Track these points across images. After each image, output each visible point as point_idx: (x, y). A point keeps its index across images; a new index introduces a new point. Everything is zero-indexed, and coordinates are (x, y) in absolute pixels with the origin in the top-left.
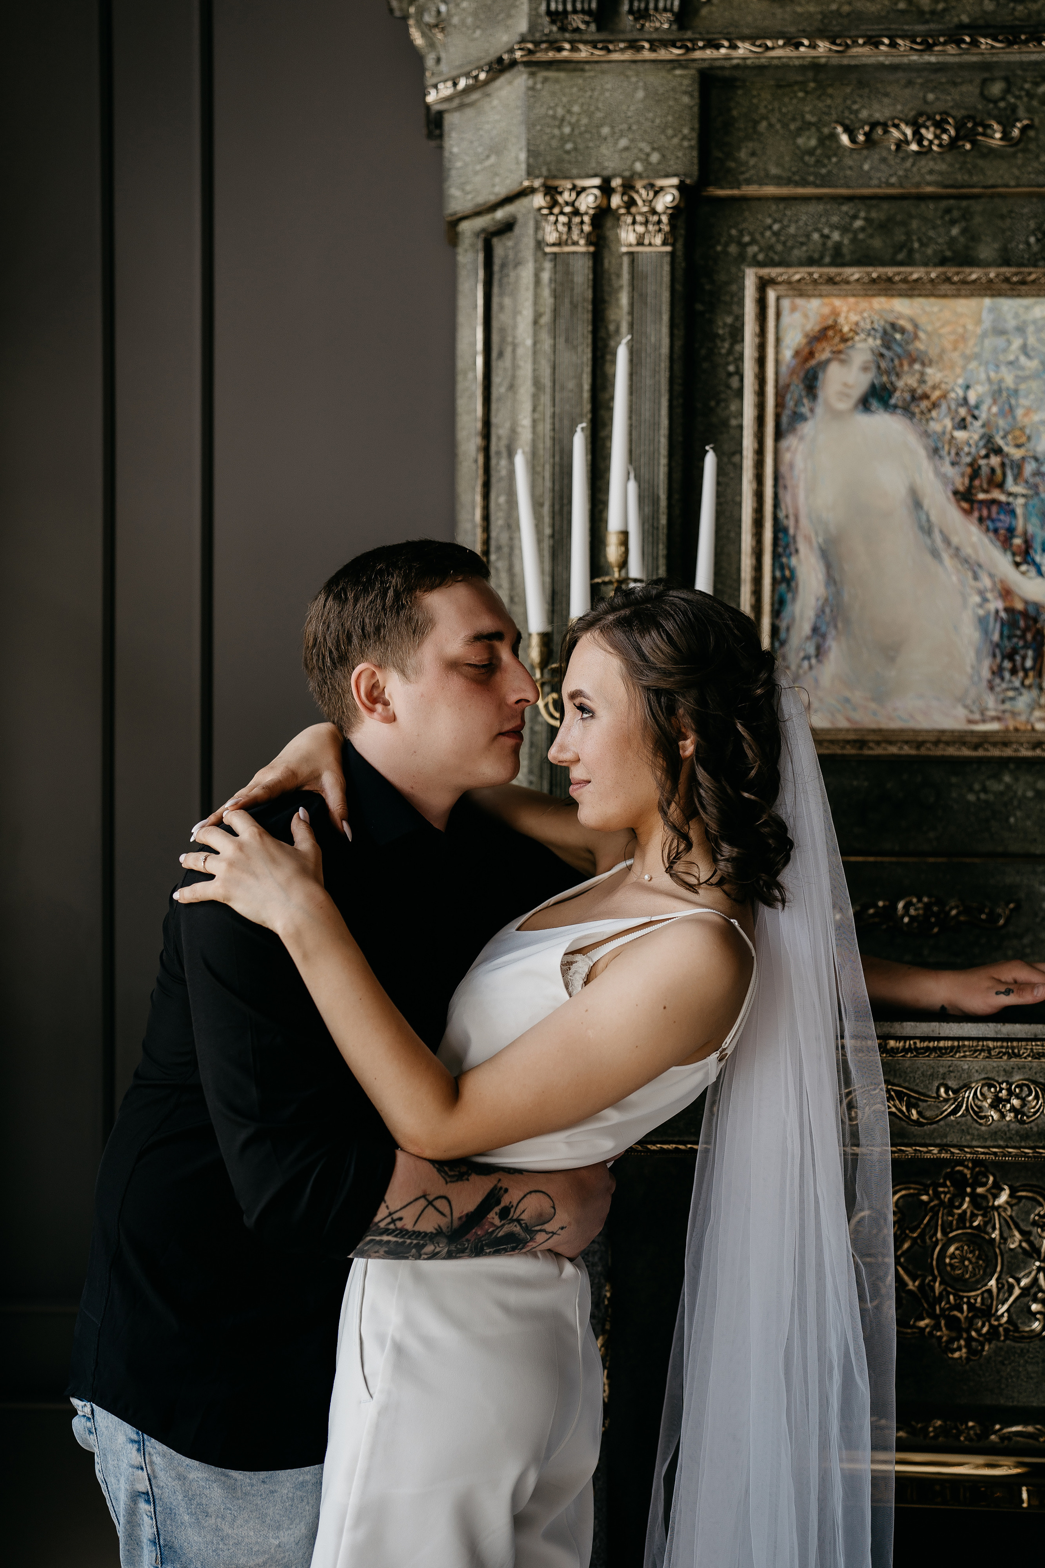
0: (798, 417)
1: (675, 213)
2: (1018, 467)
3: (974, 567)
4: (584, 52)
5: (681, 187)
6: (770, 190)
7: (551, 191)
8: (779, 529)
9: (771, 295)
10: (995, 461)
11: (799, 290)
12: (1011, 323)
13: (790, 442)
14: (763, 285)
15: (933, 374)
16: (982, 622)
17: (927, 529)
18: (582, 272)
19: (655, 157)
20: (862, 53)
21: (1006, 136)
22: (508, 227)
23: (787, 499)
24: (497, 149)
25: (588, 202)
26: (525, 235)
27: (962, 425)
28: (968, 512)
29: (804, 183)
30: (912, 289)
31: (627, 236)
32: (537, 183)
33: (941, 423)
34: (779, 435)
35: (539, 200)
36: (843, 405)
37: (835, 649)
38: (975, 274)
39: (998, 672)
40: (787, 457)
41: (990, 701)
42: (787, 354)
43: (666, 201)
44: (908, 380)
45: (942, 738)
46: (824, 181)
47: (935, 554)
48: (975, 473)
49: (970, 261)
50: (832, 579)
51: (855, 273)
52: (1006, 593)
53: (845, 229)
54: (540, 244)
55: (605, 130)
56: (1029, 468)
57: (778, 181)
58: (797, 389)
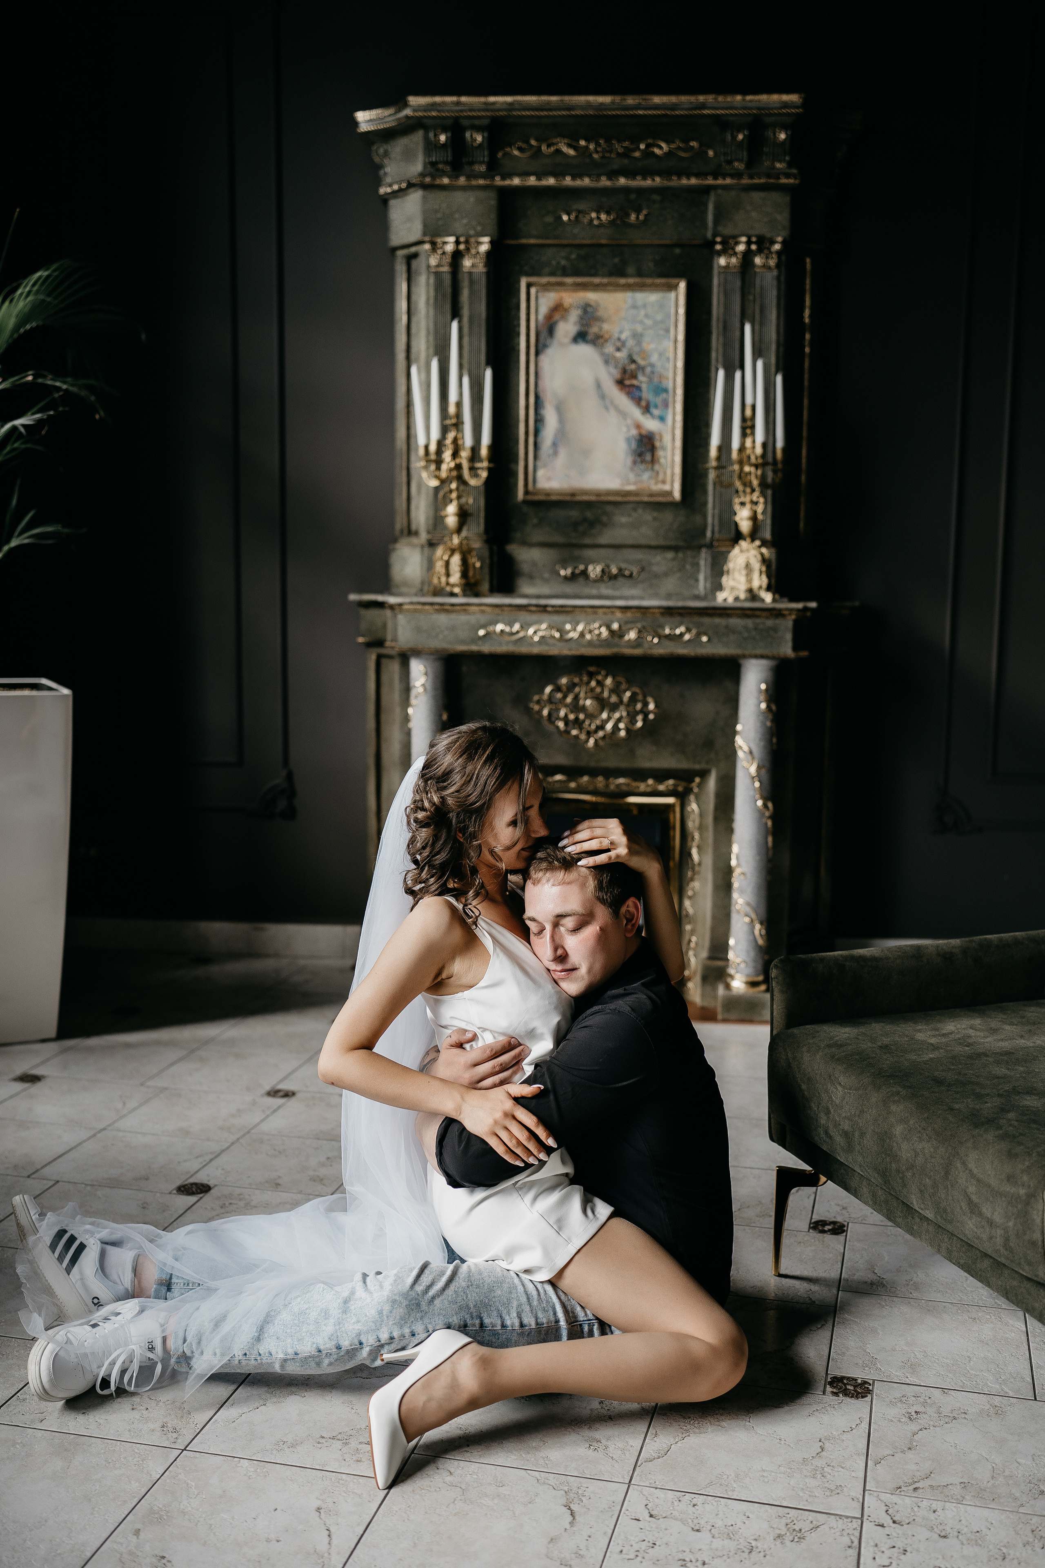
0: (545, 346)
1: (489, 254)
2: (643, 369)
3: (623, 414)
4: (446, 181)
5: (491, 242)
6: (532, 241)
7: (433, 244)
8: (537, 397)
9: (533, 291)
10: (633, 366)
11: (546, 287)
12: (640, 303)
13: (542, 357)
14: (529, 286)
15: (606, 327)
16: (628, 440)
17: (603, 397)
18: (447, 280)
19: (479, 228)
20: (568, 181)
21: (638, 218)
22: (415, 255)
23: (540, 383)
24: (410, 220)
25: (450, 248)
26: (422, 259)
27: (618, 349)
28: (621, 389)
29: (547, 238)
30: (596, 287)
31: (467, 263)
32: (427, 239)
33: (609, 349)
34: (537, 354)
35: (427, 246)
36: (567, 340)
37: (563, 452)
38: (623, 281)
39: (635, 462)
40: (541, 364)
41: (631, 476)
42: (541, 317)
43: (484, 248)
44: (594, 330)
45: (609, 493)
46: (556, 237)
47: (607, 408)
48: (624, 371)
49: (623, 274)
50: (562, 420)
51: (569, 280)
52: (638, 426)
53: (567, 258)
54: (429, 266)
55: (457, 216)
56: (648, 370)
57: (538, 237)
58: (544, 334)
